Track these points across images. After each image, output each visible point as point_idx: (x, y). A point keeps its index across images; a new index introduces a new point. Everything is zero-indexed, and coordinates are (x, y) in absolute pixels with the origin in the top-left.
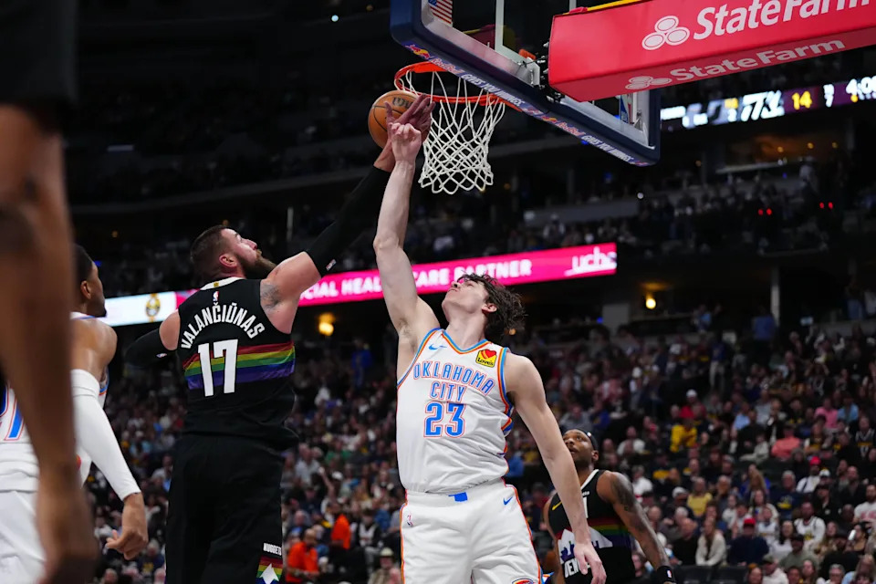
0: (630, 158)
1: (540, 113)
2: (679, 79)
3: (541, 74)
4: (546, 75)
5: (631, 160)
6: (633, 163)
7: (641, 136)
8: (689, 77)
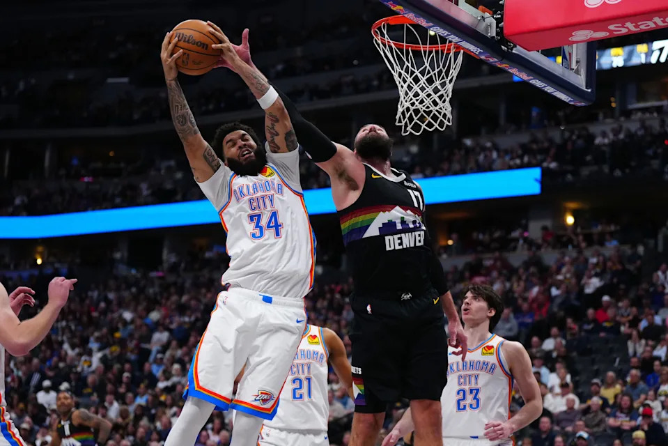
0: (570, 99)
1: (496, 60)
2: (615, 33)
3: (497, 27)
4: (501, 29)
5: (570, 101)
6: (572, 103)
7: (580, 81)
8: (624, 31)
